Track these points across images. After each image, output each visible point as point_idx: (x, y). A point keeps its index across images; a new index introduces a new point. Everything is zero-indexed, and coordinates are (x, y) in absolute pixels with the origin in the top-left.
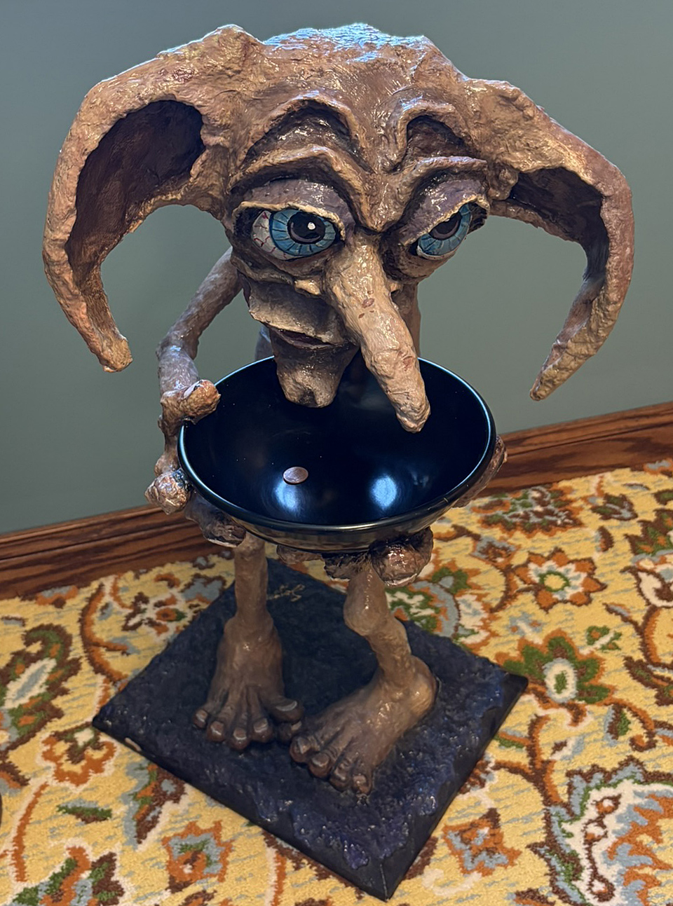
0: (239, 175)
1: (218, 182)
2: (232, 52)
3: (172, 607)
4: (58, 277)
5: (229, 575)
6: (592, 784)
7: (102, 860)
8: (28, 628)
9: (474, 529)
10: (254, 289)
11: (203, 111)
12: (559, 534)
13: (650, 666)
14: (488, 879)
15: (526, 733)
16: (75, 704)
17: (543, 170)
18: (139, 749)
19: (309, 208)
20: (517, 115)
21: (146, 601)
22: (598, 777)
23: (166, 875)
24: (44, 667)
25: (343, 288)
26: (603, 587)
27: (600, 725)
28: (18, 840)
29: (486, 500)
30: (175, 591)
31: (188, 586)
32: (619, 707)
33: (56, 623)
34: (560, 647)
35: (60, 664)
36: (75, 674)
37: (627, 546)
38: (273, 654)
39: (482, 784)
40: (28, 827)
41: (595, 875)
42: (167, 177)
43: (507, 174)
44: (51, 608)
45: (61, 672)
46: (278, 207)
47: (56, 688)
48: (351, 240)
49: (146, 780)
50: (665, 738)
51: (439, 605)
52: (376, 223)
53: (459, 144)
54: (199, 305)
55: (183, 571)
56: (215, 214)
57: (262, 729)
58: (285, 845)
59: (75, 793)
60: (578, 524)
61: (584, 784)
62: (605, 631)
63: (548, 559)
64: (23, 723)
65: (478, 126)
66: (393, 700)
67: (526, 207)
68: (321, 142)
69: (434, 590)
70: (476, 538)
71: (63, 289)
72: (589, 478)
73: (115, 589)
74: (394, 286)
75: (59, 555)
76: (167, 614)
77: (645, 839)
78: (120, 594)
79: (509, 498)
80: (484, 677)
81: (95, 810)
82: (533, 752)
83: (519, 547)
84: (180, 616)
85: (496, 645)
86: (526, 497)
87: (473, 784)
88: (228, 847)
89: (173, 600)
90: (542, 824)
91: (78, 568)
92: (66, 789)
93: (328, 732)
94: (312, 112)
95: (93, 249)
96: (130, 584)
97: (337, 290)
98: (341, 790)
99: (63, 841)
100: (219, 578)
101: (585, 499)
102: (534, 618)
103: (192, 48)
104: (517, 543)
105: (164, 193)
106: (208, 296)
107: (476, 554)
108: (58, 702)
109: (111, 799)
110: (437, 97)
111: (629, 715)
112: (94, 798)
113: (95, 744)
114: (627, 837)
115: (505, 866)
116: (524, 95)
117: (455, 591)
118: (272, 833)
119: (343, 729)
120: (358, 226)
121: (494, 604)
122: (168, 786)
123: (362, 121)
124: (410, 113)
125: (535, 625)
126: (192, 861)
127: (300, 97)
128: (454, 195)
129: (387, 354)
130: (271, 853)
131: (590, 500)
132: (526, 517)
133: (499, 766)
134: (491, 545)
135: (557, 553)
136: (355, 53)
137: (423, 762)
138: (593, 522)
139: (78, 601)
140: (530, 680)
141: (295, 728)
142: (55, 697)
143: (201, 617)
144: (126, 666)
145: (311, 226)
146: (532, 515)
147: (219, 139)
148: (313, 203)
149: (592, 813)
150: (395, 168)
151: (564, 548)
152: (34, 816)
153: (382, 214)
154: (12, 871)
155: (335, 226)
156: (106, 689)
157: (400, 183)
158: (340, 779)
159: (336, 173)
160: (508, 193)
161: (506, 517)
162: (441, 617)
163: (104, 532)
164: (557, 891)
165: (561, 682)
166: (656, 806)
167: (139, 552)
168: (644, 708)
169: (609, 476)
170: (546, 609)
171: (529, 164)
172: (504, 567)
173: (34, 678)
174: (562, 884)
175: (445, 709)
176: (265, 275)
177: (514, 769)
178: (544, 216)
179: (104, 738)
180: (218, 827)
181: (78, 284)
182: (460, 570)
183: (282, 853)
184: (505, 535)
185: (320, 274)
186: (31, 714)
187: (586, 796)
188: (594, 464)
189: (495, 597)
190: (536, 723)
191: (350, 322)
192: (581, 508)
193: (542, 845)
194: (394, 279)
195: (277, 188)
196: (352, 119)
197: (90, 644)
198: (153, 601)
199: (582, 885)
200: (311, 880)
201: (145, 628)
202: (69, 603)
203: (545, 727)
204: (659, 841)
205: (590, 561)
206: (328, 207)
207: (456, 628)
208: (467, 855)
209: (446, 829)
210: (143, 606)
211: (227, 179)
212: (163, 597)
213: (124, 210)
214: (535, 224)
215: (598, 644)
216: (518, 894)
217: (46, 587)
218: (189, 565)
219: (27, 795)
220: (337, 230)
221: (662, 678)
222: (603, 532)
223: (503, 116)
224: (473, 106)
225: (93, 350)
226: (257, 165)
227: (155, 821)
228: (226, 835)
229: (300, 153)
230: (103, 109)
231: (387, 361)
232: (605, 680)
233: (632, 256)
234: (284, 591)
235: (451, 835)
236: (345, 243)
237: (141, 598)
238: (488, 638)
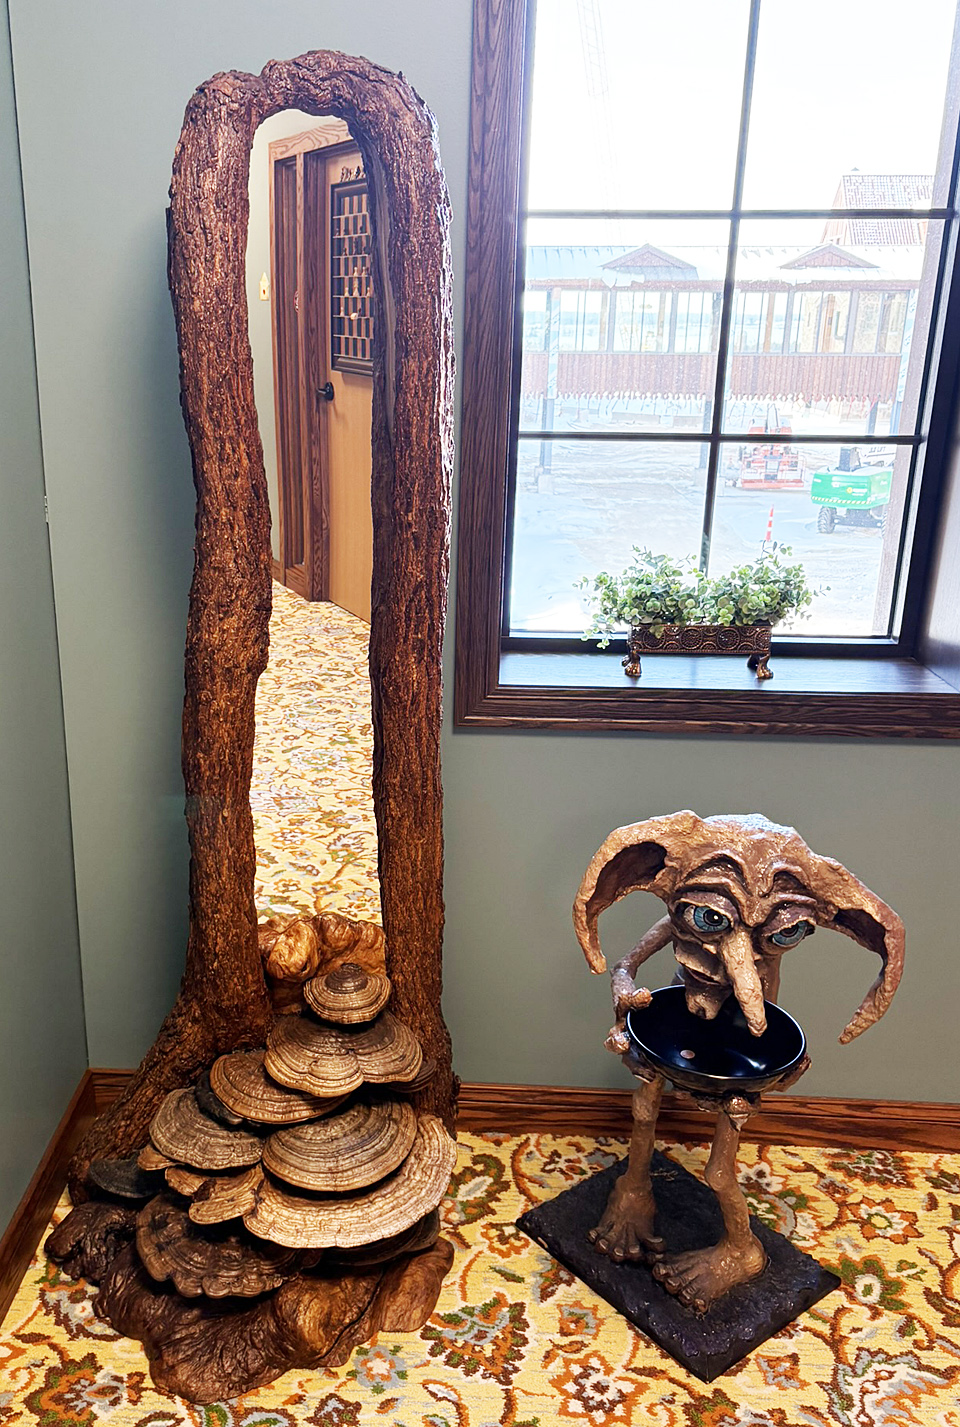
0: (681, 884)
1: (670, 885)
2: (688, 824)
3: (578, 1165)
4: (579, 918)
5: (621, 1154)
6: (875, 1359)
7: (516, 1305)
8: (475, 1154)
9: (822, 1169)
10: (680, 944)
11: (668, 850)
12: (892, 1189)
13: (944, 1298)
14: (782, 1392)
15: (832, 1315)
16: (504, 1209)
17: (852, 909)
18: (546, 1246)
19: (716, 909)
20: (839, 877)
21: (559, 1156)
22: (881, 1357)
23: (558, 1325)
24: (485, 1181)
25: (729, 952)
26: (920, 1235)
27: (892, 1325)
28: (463, 1277)
29: (836, 1150)
30: (580, 1155)
31: (591, 1154)
32: (910, 1318)
33: (495, 1155)
34: (872, 1266)
35: (496, 1182)
36: (506, 1191)
37: (950, 1211)
38: (649, 1208)
39: (791, 1336)
40: (469, 1273)
41: (863, 1411)
42: (641, 877)
43: (832, 907)
44: (492, 1145)
45: (495, 1187)
46: (700, 905)
47: (492, 1195)
48: (736, 928)
49: (550, 1267)
50: (941, 1346)
51: (781, 1215)
52: (750, 922)
53: (802, 888)
54: (641, 947)
55: (589, 1144)
56: (664, 900)
57: (635, 1251)
58: (640, 1332)
59: (501, 1262)
60: (910, 1185)
61: (870, 1358)
62: (913, 1266)
63: (879, 1204)
64: (468, 1211)
65: (815, 880)
66: (732, 1257)
67: (847, 927)
68: (728, 877)
69: (779, 1203)
70: (822, 1175)
71: (580, 925)
72: (930, 1154)
73: (538, 1144)
74: (758, 957)
75: (504, 1108)
76: (573, 1168)
77: (907, 1402)
78: (541, 1147)
79: (856, 1153)
80: (806, 1266)
81: (514, 1275)
82: (834, 1328)
83: (856, 1191)
84: (583, 1172)
85: (822, 1252)
86: (870, 1156)
87: (784, 1335)
88: (601, 1322)
89: (579, 1161)
90: (832, 1372)
91: (514, 1121)
92: (495, 1258)
93: (683, 1266)
94: (723, 860)
95: (597, 906)
96: (549, 1143)
97: (725, 953)
98: (685, 1306)
99: (492, 1286)
100: (614, 1154)
101: (922, 1169)
102: (856, 1242)
103: (668, 819)
104: (855, 1187)
105: (640, 885)
106: (647, 943)
107: (819, 1186)
108: (493, 1205)
109: (525, 1272)
110: (794, 862)
111: (917, 1325)
112: (513, 1268)
113: (516, 1237)
114: (896, 1398)
115: (797, 1389)
116: (843, 868)
117: (795, 1208)
118: (633, 1321)
119: (693, 1266)
120: (741, 922)
121: (826, 1225)
122: (564, 1275)
123: (750, 869)
124: (777, 869)
125: (856, 1247)
126: (576, 1322)
127: (719, 852)
128: (795, 915)
129: (747, 991)
130: (631, 1333)
131: (926, 1171)
132: (868, 1170)
133: (805, 1329)
134: (832, 1183)
135: (887, 1203)
136: (752, 833)
137: (748, 1307)
138: (924, 1188)
139: (512, 1144)
140: (843, 1281)
141: (659, 1256)
142: (491, 1201)
143: (597, 1176)
144: (543, 1195)
145: (716, 918)
146: (872, 1170)
147: (674, 864)
148: (719, 906)
149: (871, 1376)
150: (765, 896)
151: (894, 1200)
152: (474, 1267)
153: (755, 918)
154: (459, 1294)
155: (728, 919)
156: (526, 1205)
157: (767, 903)
158: (686, 1298)
159: (733, 894)
160: (832, 918)
161: (850, 1166)
162: (781, 1223)
163: (537, 1098)
164: (831, 1412)
165: (868, 1290)
166: (922, 1385)
167: (559, 1121)
168: (931, 1324)
169: (947, 1157)
170: (868, 1239)
171: (845, 905)
172: (840, 1201)
173: (478, 1186)
174: (836, 1409)
175: (771, 1279)
176: (687, 938)
177: (817, 1334)
178: (857, 935)
179: (522, 1234)
180: (595, 1308)
181: (588, 923)
182: (803, 1195)
183: (637, 1335)
184: (846, 1180)
185: (717, 943)
186: (474, 1207)
187: (869, 1365)
188: (936, 1144)
189: (828, 1220)
190: (841, 1311)
191: (729, 971)
192: (916, 1175)
193: (827, 1384)
194: (759, 953)
195: (701, 894)
196: (745, 867)
197: (517, 1173)
198: (564, 1158)
199: (852, 1414)
200: (656, 1356)
201: (556, 1174)
202: (505, 1144)
203: (847, 1315)
204: (917, 1406)
205: (914, 1214)
206: (726, 910)
207: (792, 1233)
208: (770, 1375)
209: (758, 1356)
210: (557, 1159)
211: (674, 884)
212: (572, 1157)
213: (616, 890)
214: (853, 938)
215: (905, 1273)
216: (802, 1406)
217: (489, 1130)
218: (593, 1140)
219: (470, 1254)
220: (730, 922)
221: (952, 1309)
222: (931, 1197)
223: (830, 877)
224: (814, 870)
225: (588, 960)
226: (692, 881)
227: (553, 1293)
228: (600, 1314)
229: (715, 880)
230: (619, 842)
231: (746, 994)
232: (903, 1298)
233: (902, 967)
234: (662, 1172)
235: (761, 1360)
236: (733, 929)
237: (556, 1154)
238: (816, 1246)
